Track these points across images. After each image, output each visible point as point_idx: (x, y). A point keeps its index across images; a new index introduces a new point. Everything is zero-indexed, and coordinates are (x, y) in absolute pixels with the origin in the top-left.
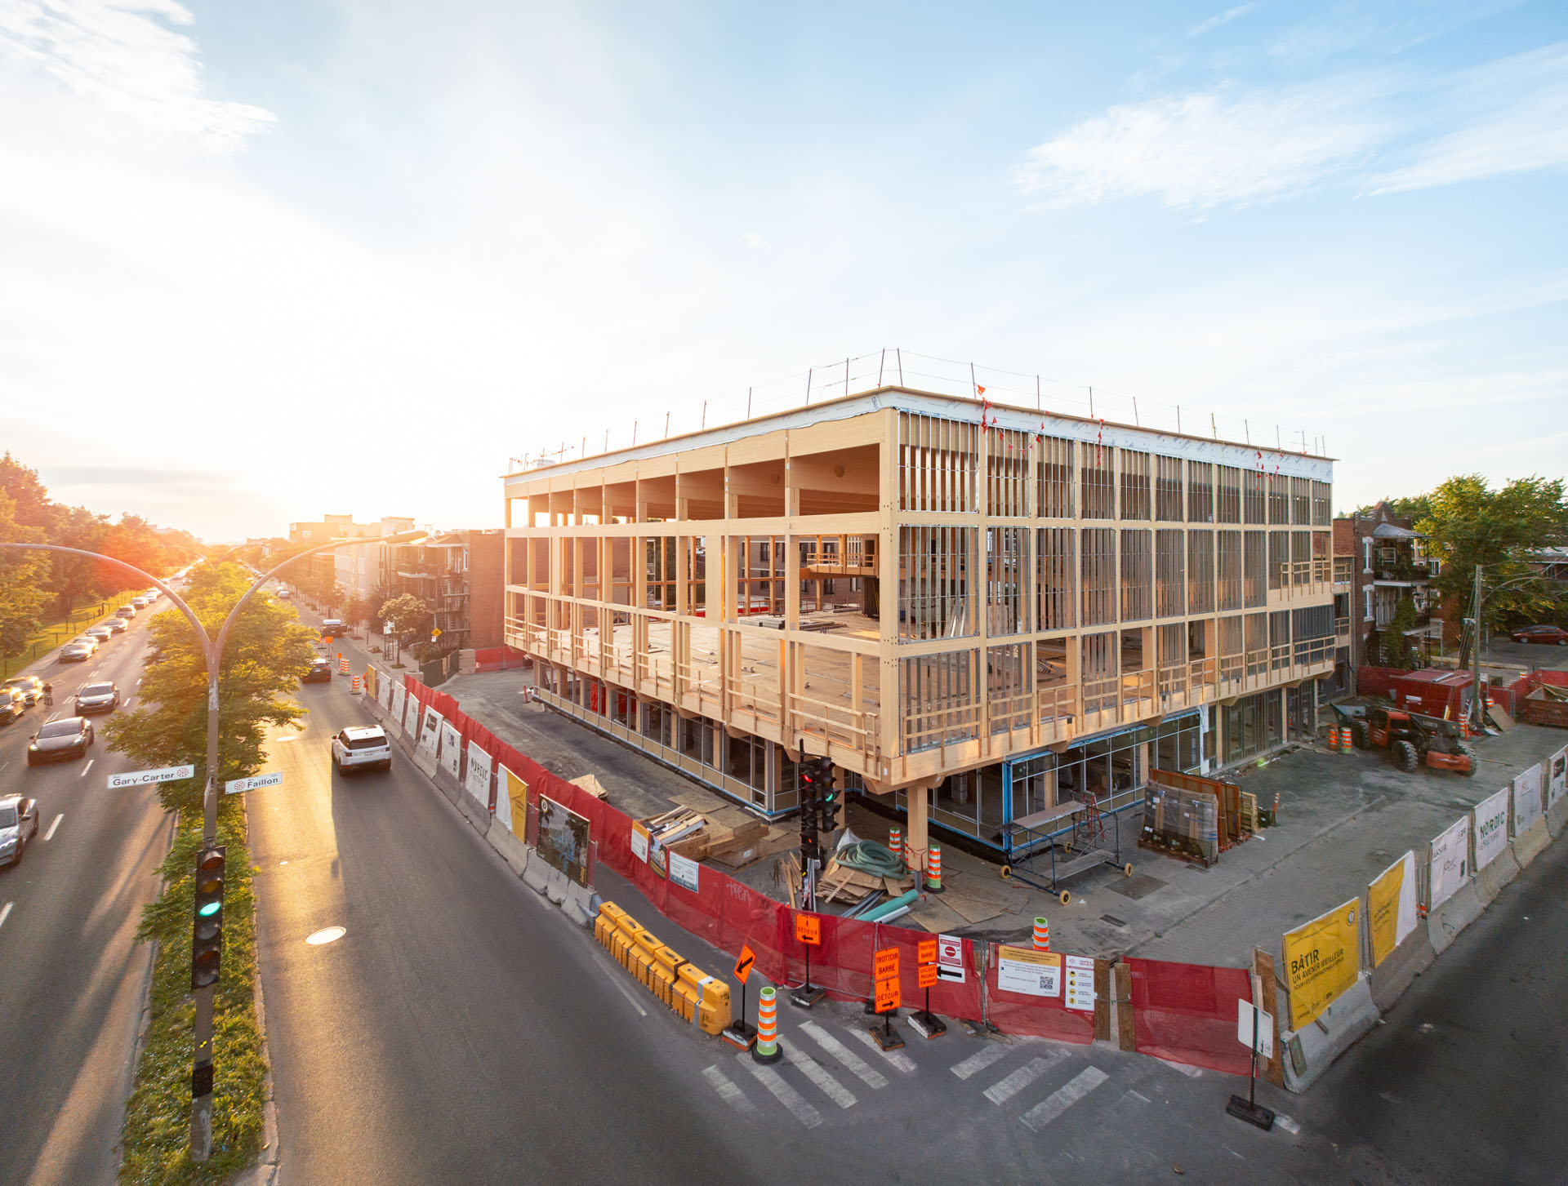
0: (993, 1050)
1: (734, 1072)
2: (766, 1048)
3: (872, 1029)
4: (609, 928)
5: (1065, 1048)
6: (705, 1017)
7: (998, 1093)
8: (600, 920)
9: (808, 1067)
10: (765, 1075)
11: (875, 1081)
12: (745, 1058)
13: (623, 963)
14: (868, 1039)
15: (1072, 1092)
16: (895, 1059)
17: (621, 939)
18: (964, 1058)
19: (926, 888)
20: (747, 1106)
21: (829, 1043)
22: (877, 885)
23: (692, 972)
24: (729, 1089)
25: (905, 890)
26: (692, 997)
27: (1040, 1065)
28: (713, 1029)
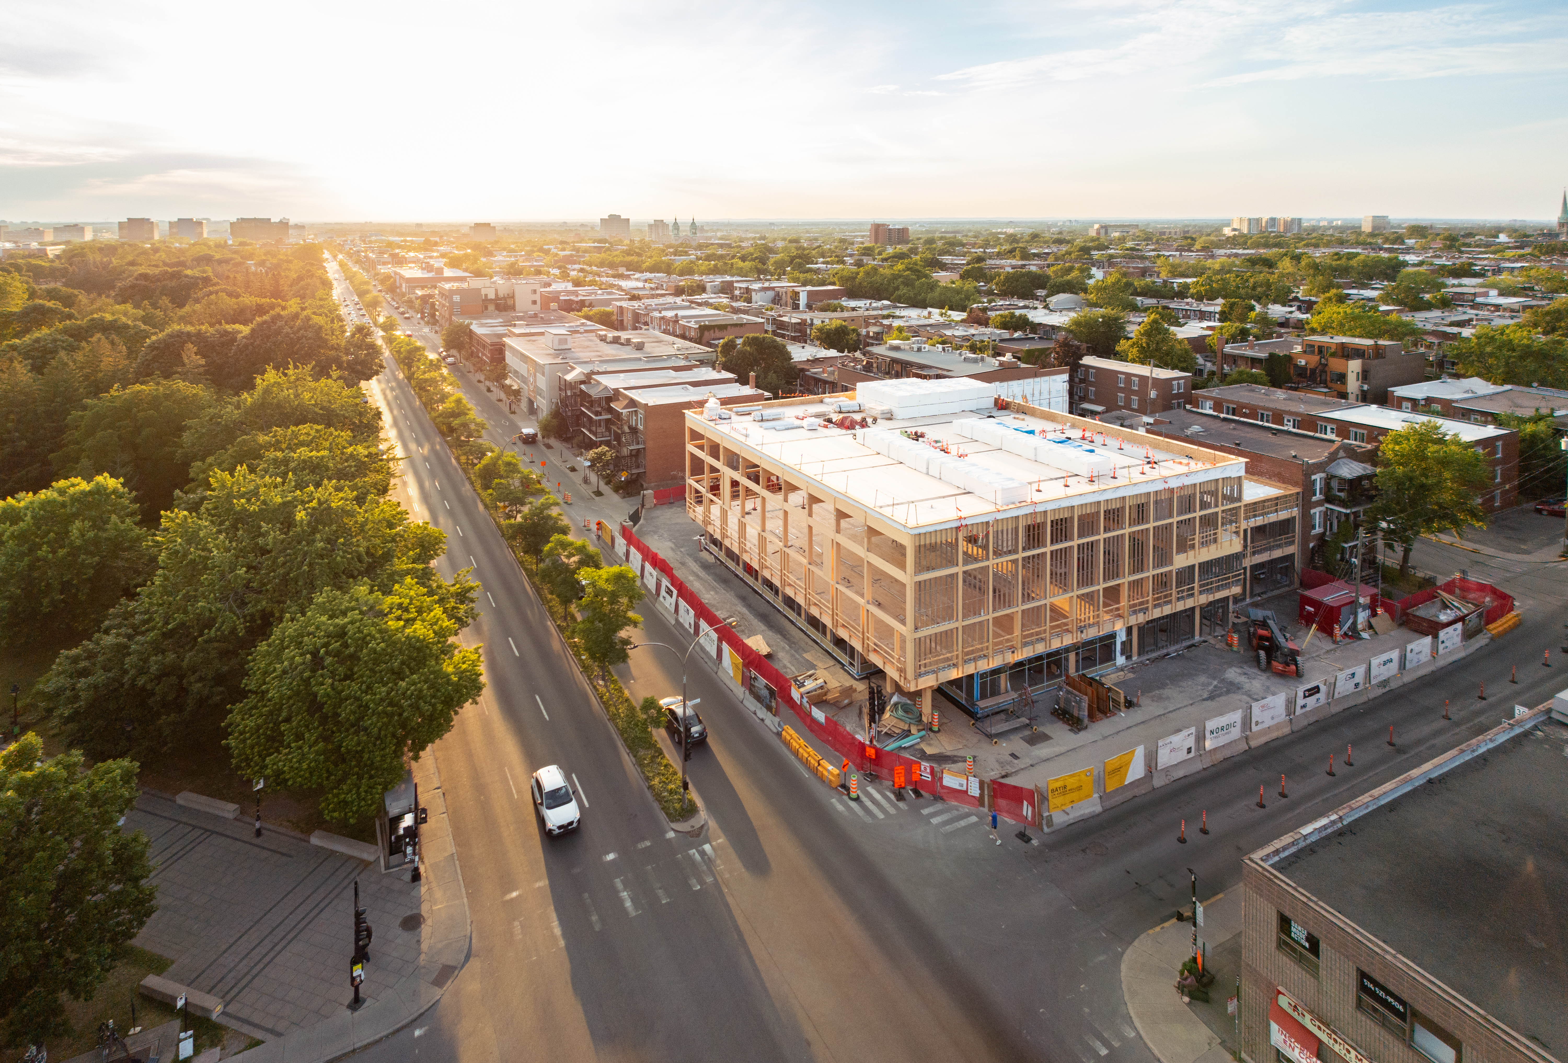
0: (939, 806)
1: (841, 802)
2: (854, 795)
3: (894, 793)
4: (788, 738)
5: (966, 809)
6: (831, 781)
7: (935, 821)
8: (784, 733)
9: (869, 804)
10: (853, 804)
11: (892, 811)
12: (846, 798)
13: (796, 754)
14: (892, 796)
15: (963, 823)
16: (901, 804)
17: (794, 744)
18: (927, 807)
19: (931, 730)
20: (846, 813)
21: (877, 796)
22: (906, 728)
23: (824, 763)
24: (840, 807)
25: (919, 731)
26: (826, 773)
27: (955, 813)
28: (834, 785)
